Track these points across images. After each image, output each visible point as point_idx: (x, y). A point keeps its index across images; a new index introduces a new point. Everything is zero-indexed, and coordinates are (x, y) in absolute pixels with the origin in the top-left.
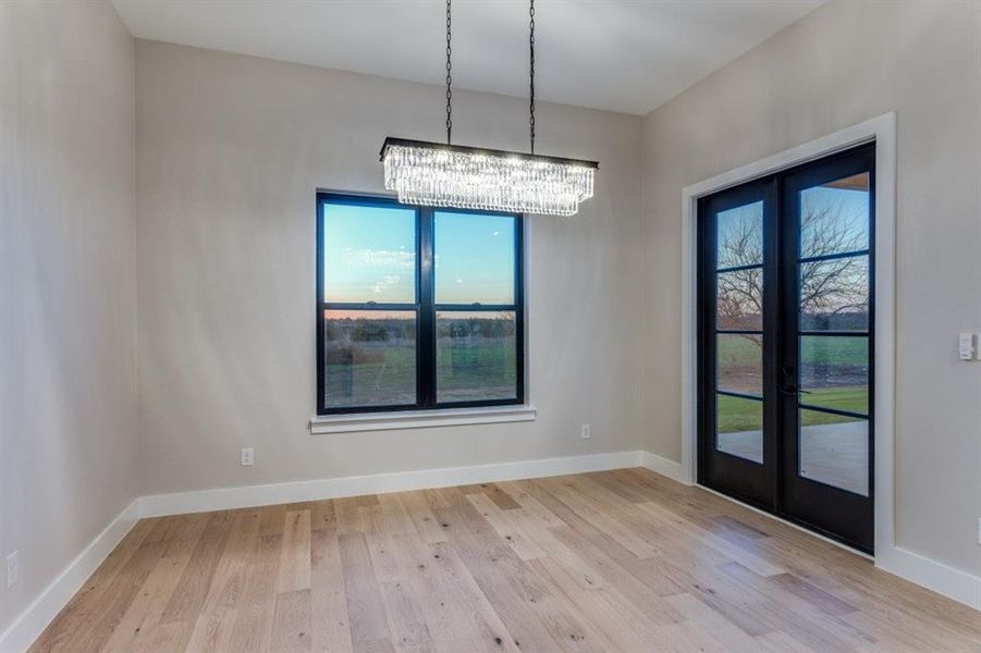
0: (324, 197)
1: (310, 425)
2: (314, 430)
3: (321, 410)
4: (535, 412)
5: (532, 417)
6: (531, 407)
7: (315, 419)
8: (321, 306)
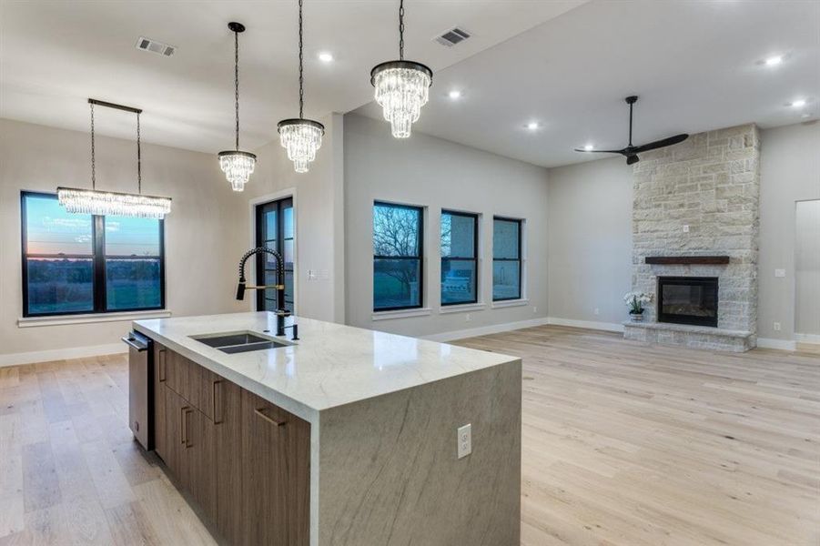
0: (24, 194)
1: (18, 322)
2: (21, 325)
3: (26, 314)
4: (170, 313)
5: (169, 315)
6: (168, 310)
7: (21, 319)
8: (24, 256)
